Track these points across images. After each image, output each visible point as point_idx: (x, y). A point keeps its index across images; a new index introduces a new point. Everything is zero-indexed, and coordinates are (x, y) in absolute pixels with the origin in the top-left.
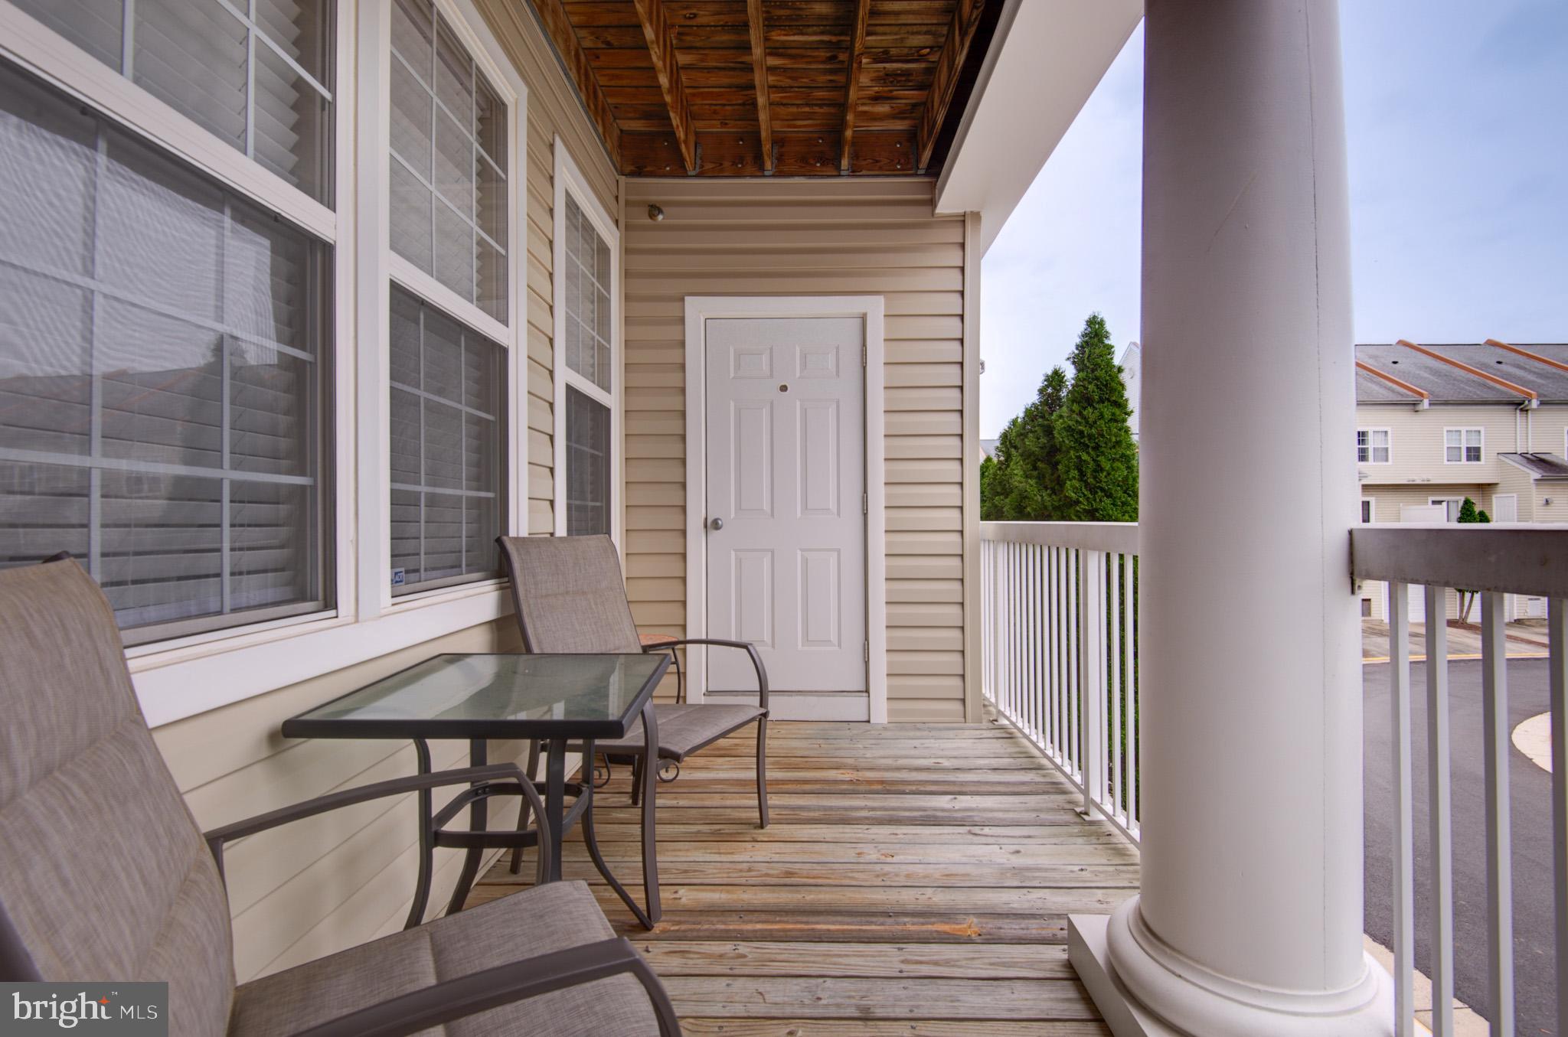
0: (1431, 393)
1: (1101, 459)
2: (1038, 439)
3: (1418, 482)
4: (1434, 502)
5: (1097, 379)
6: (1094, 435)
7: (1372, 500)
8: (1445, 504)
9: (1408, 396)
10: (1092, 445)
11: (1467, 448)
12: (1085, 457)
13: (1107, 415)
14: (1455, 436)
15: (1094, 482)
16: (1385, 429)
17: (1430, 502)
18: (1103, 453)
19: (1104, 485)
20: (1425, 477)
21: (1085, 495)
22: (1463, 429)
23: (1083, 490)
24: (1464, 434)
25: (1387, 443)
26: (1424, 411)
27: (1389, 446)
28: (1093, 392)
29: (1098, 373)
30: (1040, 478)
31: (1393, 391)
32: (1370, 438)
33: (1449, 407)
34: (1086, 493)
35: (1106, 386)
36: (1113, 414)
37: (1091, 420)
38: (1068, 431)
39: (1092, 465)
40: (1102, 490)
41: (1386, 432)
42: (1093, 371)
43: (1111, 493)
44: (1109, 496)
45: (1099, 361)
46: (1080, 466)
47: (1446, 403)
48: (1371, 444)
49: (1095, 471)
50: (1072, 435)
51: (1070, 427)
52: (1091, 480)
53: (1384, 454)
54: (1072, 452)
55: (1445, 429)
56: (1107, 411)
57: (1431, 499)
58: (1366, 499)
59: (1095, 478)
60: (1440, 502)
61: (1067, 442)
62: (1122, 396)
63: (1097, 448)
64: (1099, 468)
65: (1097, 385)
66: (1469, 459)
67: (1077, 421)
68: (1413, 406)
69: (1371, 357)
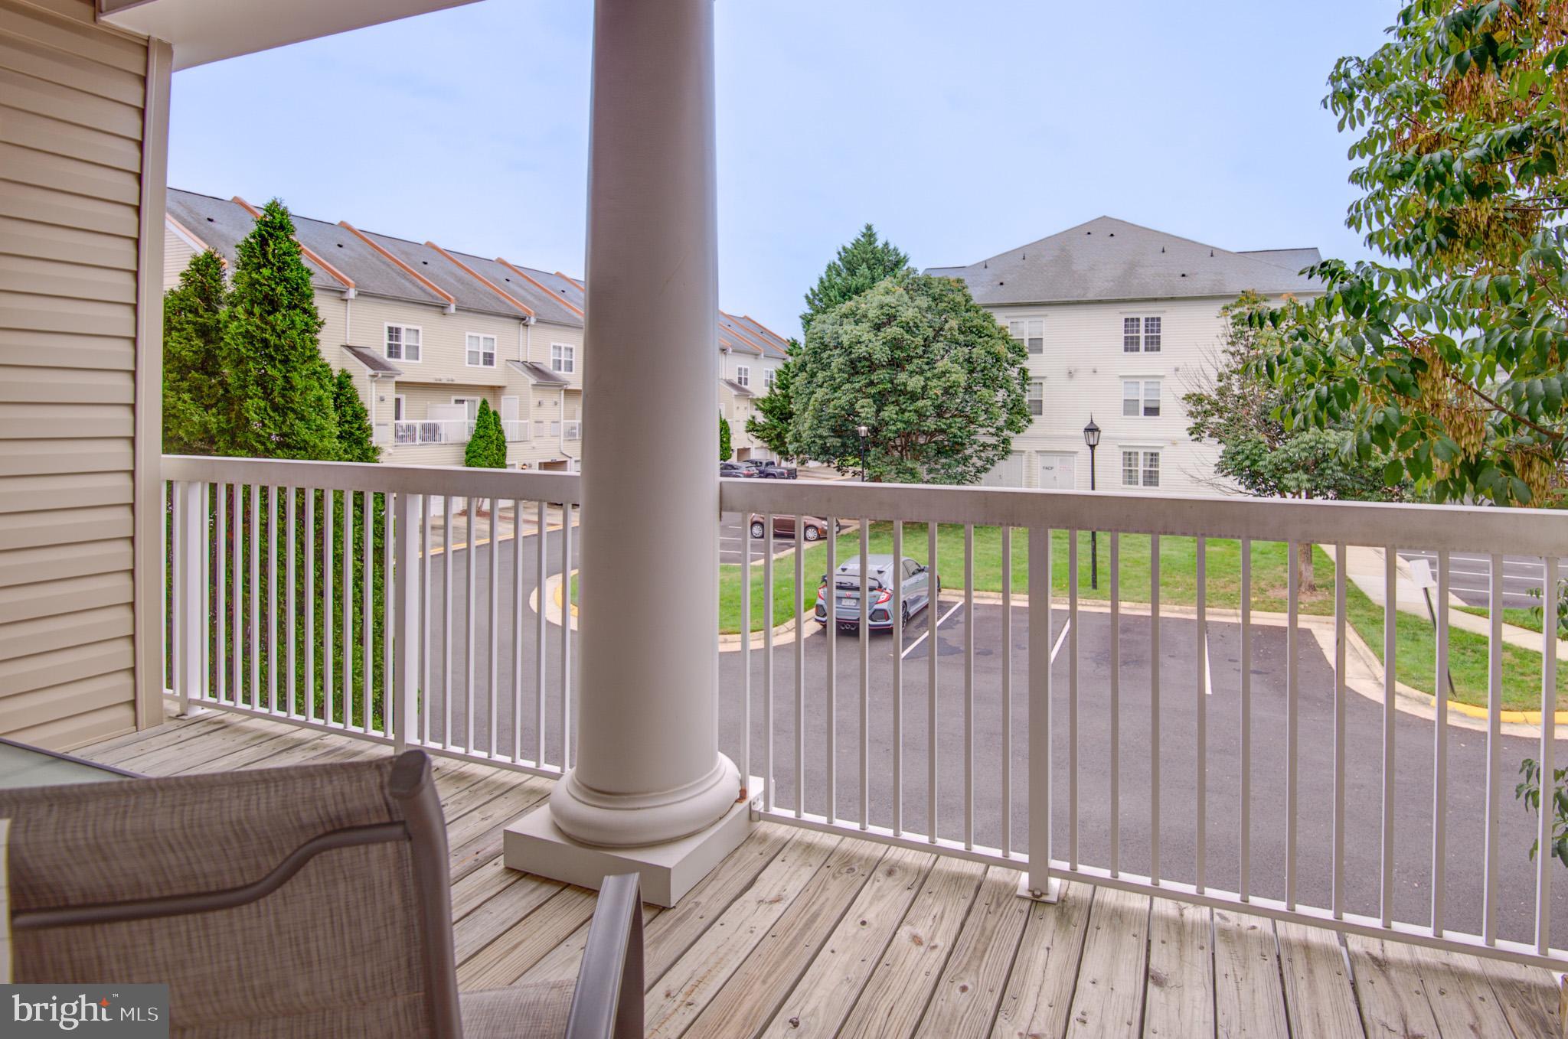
0: (457, 299)
1: (295, 376)
2: (189, 340)
3: (444, 381)
4: (457, 401)
5: (286, 280)
6: (283, 346)
7: (403, 397)
8: (466, 403)
9: (437, 298)
10: (279, 357)
11: (485, 354)
12: (271, 371)
13: (300, 326)
14: (474, 341)
15: (283, 402)
16: (416, 327)
17: (453, 401)
18: (295, 369)
19: (296, 406)
20: (450, 377)
21: (271, 417)
22: (482, 336)
23: (269, 410)
24: (481, 340)
25: (418, 342)
26: (452, 314)
27: (420, 345)
28: (282, 295)
29: (287, 273)
30: (196, 390)
31: (424, 291)
32: (403, 334)
33: (471, 314)
34: (272, 414)
35: (297, 289)
36: (307, 324)
37: (278, 328)
38: (244, 337)
39: (280, 382)
40: (293, 411)
41: (417, 331)
42: (280, 269)
43: (303, 416)
44: (302, 418)
45: (288, 259)
46: (262, 382)
47: (469, 310)
48: (404, 341)
49: (284, 389)
50: (251, 343)
51: (247, 331)
52: (279, 400)
53: (414, 352)
54: (251, 364)
55: (468, 334)
56: (299, 318)
57: (454, 398)
58: (398, 396)
59: (283, 396)
60: (462, 401)
61: (244, 350)
62: (311, 304)
63: (285, 361)
64: (289, 385)
65: (285, 287)
66: (485, 363)
67: (258, 327)
68: (442, 308)
69: (403, 252)
